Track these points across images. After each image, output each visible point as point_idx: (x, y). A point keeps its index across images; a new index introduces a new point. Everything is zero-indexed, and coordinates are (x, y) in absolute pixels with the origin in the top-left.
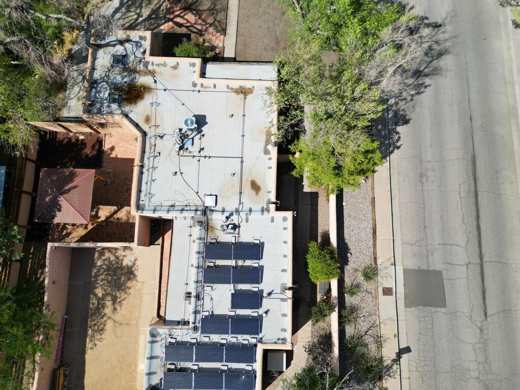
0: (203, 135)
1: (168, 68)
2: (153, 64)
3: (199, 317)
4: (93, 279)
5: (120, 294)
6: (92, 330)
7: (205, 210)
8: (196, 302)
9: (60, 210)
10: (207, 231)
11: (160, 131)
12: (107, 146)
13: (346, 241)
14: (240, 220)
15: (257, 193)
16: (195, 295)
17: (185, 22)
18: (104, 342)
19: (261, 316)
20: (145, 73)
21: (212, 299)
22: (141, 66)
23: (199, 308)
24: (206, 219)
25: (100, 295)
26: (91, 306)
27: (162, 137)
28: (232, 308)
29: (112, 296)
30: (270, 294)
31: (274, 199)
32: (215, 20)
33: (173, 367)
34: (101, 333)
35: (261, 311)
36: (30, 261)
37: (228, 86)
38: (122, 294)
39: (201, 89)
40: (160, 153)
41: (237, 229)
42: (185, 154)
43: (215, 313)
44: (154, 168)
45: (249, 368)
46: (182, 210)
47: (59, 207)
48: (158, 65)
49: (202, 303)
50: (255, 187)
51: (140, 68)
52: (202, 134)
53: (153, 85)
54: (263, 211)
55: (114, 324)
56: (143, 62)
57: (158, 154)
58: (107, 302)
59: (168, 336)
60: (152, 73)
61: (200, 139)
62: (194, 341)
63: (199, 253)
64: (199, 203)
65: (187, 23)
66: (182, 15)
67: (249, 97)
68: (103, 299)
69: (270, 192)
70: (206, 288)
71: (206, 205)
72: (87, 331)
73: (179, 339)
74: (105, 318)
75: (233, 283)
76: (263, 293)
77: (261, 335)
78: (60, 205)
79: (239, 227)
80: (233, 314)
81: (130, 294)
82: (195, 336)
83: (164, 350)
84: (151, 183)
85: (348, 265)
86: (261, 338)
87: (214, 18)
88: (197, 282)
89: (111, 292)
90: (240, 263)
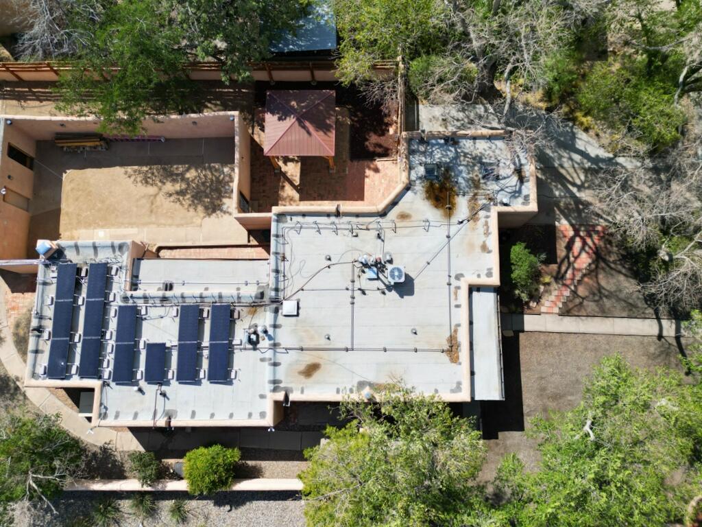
0: (384, 293)
1: (483, 238)
2: (487, 217)
3: (140, 303)
4: (207, 165)
5: (188, 199)
6: (147, 171)
7: (278, 302)
8: (158, 297)
9: (280, 119)
10: (251, 306)
11: (388, 234)
12: (380, 163)
13: (248, 503)
14: (263, 350)
15: (301, 373)
16: (167, 296)
17: (576, 254)
18: (132, 187)
19: (136, 383)
20: (473, 207)
21: (162, 317)
22: (485, 202)
23: (151, 301)
24: (267, 303)
25: (188, 175)
26: (175, 166)
27: (379, 236)
28: (148, 344)
29: (186, 189)
30: (164, 395)
31: (292, 397)
32: (583, 299)
33: (83, 274)
34: (143, 182)
35: (143, 383)
36: (231, 90)
37: (459, 325)
38: (187, 201)
39: (452, 287)
40: (357, 236)
41: (251, 346)
42: (357, 271)
43: (144, 323)
44: (336, 231)
45: (74, 370)
46: (277, 271)
47: (283, 117)
48: (486, 224)
49: (157, 305)
50: (311, 370)
51: (481, 200)
52: (386, 291)
53: (454, 220)
54: (275, 382)
55: (151, 195)
56: (489, 204)
57: (354, 234)
58: (179, 185)
59: (119, 265)
60: (473, 217)
61: (378, 289)
62: (111, 298)
63: (220, 297)
64: (288, 293)
65: (573, 256)
66: (587, 248)
67: (445, 358)
68: (183, 179)
69: (302, 392)
70: (175, 308)
71: (284, 302)
72: (146, 165)
73: (116, 278)
74: (160, 184)
75: (179, 344)
76: (165, 385)
77: (113, 384)
78: (285, 119)
79: (255, 349)
80: (141, 345)
81: (188, 211)
82: (118, 299)
83: (103, 261)
84: (315, 228)
85: (214, 506)
86: (108, 385)
87: (587, 297)
88: (183, 297)
89: (191, 188)
90: (206, 353)
